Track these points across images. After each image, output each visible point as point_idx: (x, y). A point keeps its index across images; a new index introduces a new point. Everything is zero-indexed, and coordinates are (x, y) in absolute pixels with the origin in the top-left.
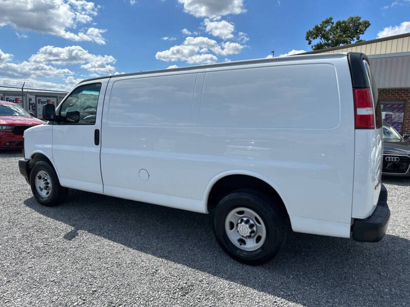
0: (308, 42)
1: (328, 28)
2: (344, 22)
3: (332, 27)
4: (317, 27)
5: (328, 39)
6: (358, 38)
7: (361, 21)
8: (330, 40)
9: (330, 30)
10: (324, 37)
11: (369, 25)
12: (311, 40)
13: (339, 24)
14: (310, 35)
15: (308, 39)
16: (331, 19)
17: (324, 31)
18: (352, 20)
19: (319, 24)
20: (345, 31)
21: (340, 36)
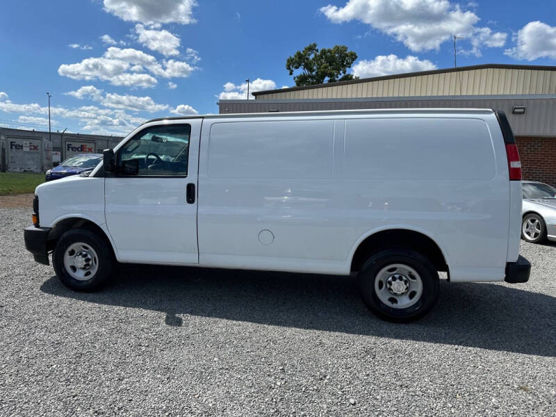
0: (288, 72)
1: (312, 57)
2: (329, 51)
3: (315, 55)
4: (299, 54)
5: (311, 70)
6: (344, 72)
7: (347, 52)
8: (314, 71)
9: (313, 59)
10: (308, 66)
11: (356, 57)
12: (293, 69)
13: (324, 52)
14: (292, 64)
15: (289, 68)
16: (315, 45)
17: (308, 59)
18: (338, 49)
19: (301, 50)
20: (331, 61)
21: (326, 67)
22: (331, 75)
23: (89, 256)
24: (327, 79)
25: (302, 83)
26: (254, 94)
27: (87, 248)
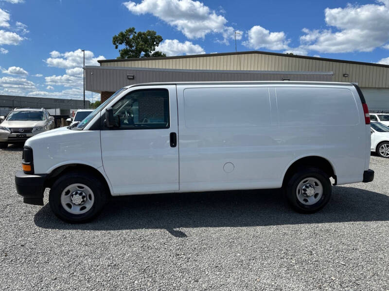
0: (115, 46)
1: (131, 37)
2: (144, 34)
3: (134, 36)
4: (122, 33)
5: (131, 46)
6: (154, 50)
7: (156, 35)
8: (133, 47)
9: (133, 39)
10: (128, 43)
11: (162, 39)
12: (117, 44)
13: (140, 34)
14: (117, 40)
15: (115, 44)
16: (134, 29)
17: (128, 38)
18: (149, 33)
19: (124, 31)
20: (146, 41)
21: (142, 45)
22: (146, 51)
23: (84, 194)
24: (143, 53)
25: (126, 56)
26: (99, 61)
27: (82, 188)
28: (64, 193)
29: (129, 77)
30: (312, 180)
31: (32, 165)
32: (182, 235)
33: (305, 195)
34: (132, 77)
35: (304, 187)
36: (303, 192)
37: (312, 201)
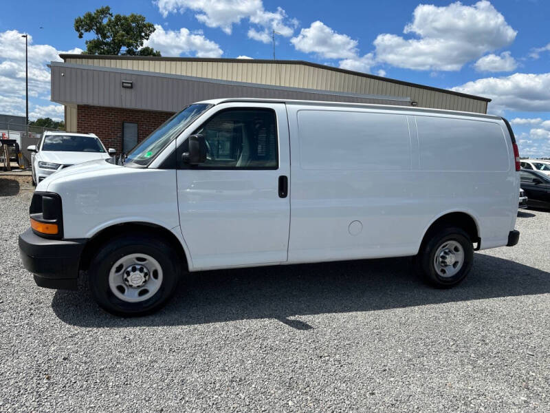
0: (77, 34)
1: (105, 21)
2: (125, 19)
3: (110, 20)
4: (89, 15)
5: (104, 36)
6: (142, 44)
7: (145, 23)
8: (108, 37)
9: (108, 25)
10: (100, 31)
11: (154, 29)
12: (83, 31)
13: (118, 18)
14: (81, 25)
15: (78, 30)
16: (108, 9)
17: (100, 23)
18: (135, 19)
19: (93, 12)
20: (128, 30)
21: (123, 36)
22: (129, 45)
23: (145, 270)
24: (124, 49)
25: (95, 50)
26: (62, 56)
27: (144, 260)
28: (114, 269)
29: (125, 84)
30: (453, 244)
31: (60, 224)
32: (303, 326)
33: (443, 264)
34: (130, 85)
35: (442, 254)
36: (441, 260)
37: (451, 272)
